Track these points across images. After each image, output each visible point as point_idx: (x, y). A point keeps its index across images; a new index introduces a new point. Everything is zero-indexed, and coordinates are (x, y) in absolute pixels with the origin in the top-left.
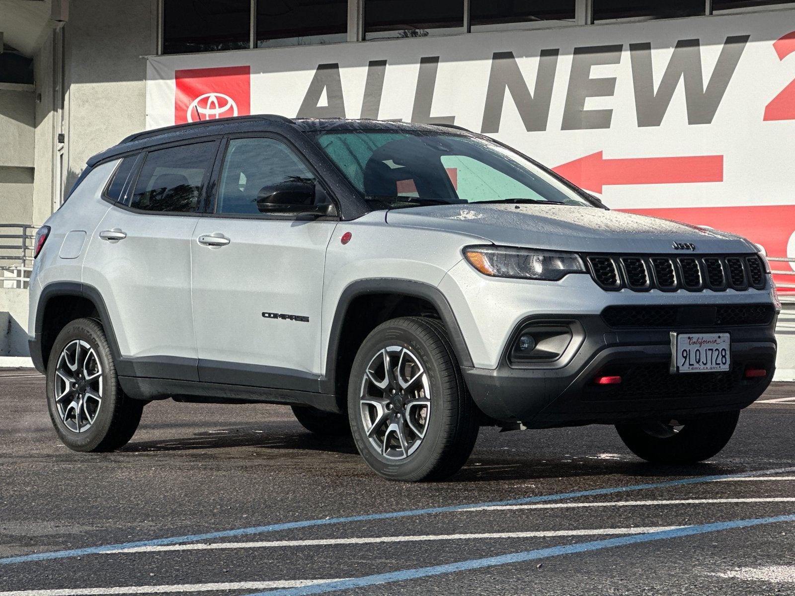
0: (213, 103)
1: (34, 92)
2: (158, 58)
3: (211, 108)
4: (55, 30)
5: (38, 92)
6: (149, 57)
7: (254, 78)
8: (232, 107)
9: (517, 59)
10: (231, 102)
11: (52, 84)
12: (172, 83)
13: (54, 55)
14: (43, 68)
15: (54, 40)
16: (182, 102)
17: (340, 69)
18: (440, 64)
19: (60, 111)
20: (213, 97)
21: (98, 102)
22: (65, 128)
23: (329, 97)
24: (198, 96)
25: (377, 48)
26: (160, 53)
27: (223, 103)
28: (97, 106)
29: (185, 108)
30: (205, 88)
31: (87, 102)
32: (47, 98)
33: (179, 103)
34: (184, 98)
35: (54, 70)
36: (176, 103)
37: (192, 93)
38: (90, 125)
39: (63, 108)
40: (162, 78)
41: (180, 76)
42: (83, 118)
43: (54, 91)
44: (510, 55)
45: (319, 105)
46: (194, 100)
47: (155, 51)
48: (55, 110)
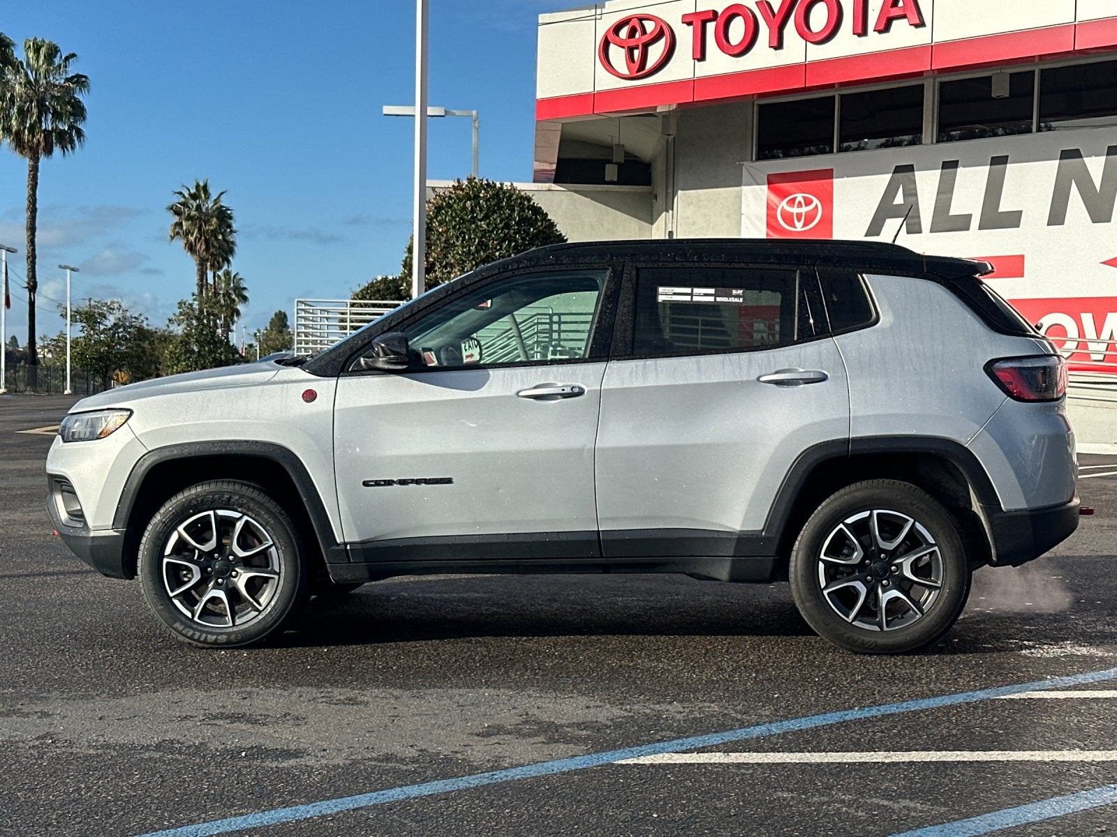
0: (800, 203)
1: (651, 193)
2: (752, 164)
3: (798, 207)
4: (667, 141)
5: (655, 192)
6: (745, 163)
7: (837, 182)
8: (816, 207)
9: (1086, 159)
10: (816, 201)
11: (664, 187)
12: (765, 187)
13: (667, 163)
14: (658, 172)
15: (667, 149)
16: (772, 201)
17: (916, 173)
18: (1008, 166)
19: (671, 212)
20: (800, 197)
21: (701, 204)
22: (674, 225)
23: (905, 195)
24: (786, 197)
25: (951, 150)
26: (754, 159)
27: (808, 202)
28: (700, 207)
29: (774, 207)
30: (795, 190)
31: (692, 203)
32: (661, 199)
33: (770, 202)
34: (774, 199)
35: (667, 175)
36: (768, 204)
37: (782, 194)
38: (694, 223)
39: (673, 210)
40: (758, 184)
41: (772, 181)
42: (688, 218)
43: (667, 193)
44: (1076, 154)
45: (895, 203)
46: (783, 200)
47: (750, 158)
48: (667, 211)
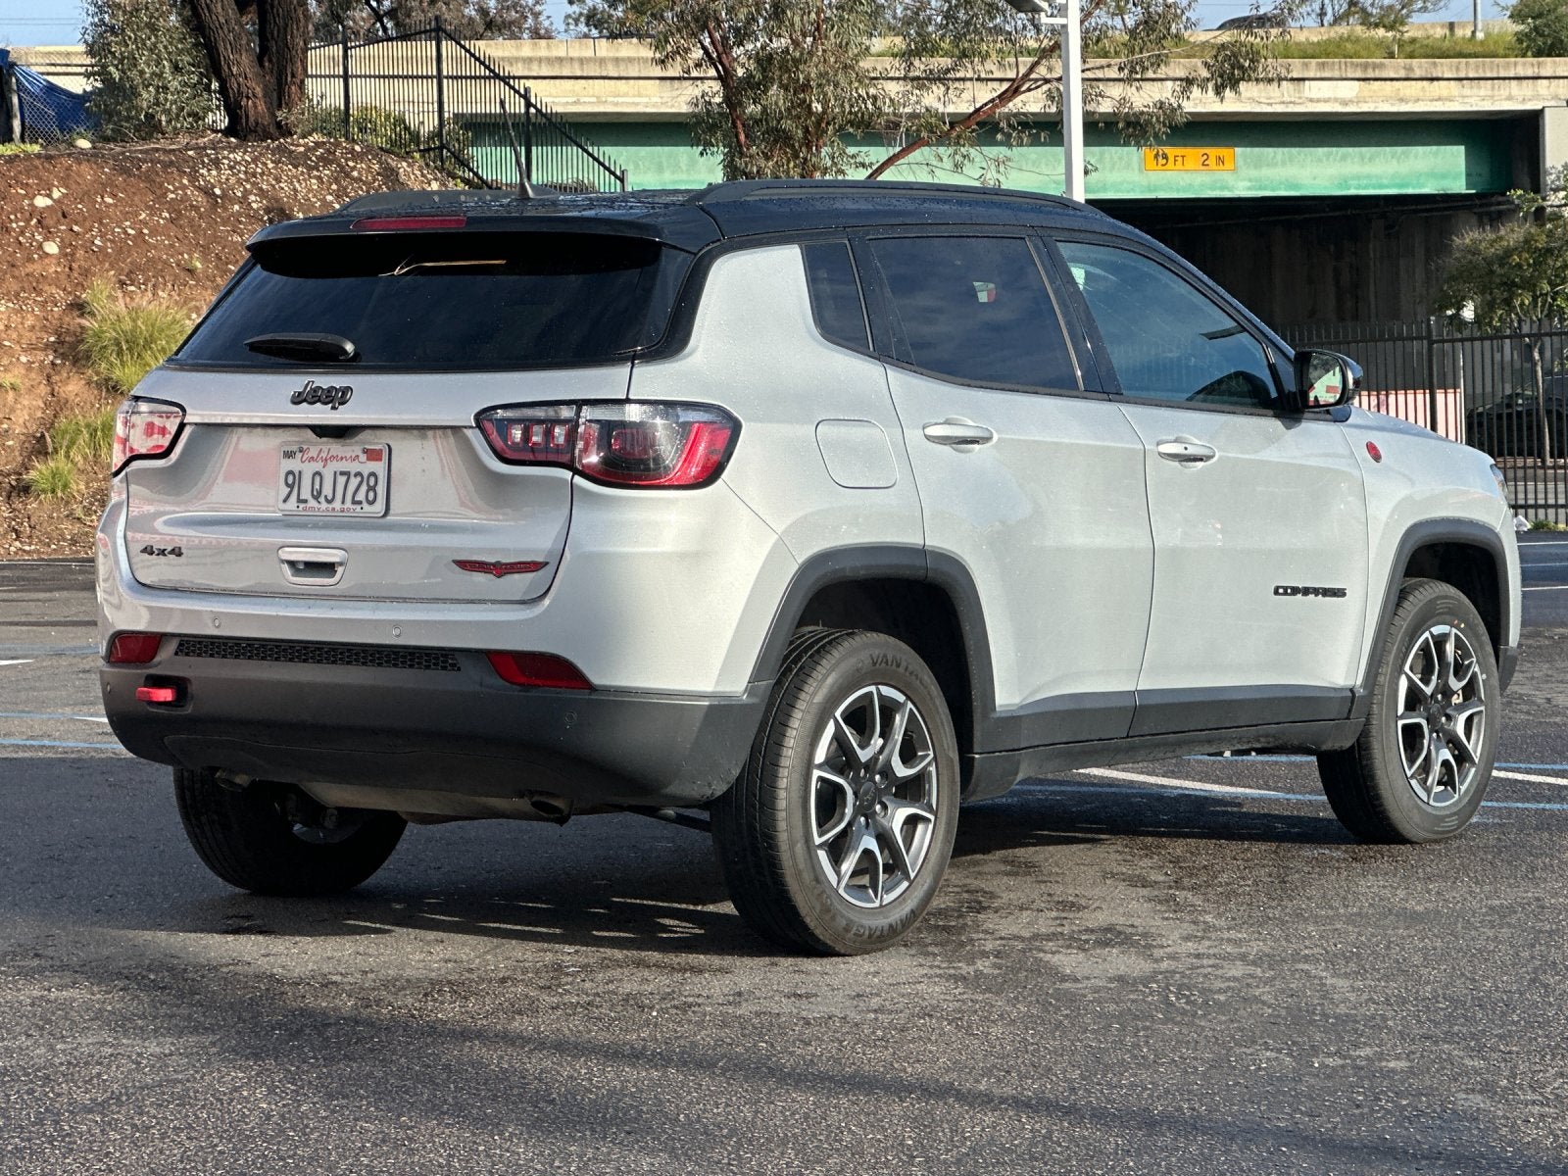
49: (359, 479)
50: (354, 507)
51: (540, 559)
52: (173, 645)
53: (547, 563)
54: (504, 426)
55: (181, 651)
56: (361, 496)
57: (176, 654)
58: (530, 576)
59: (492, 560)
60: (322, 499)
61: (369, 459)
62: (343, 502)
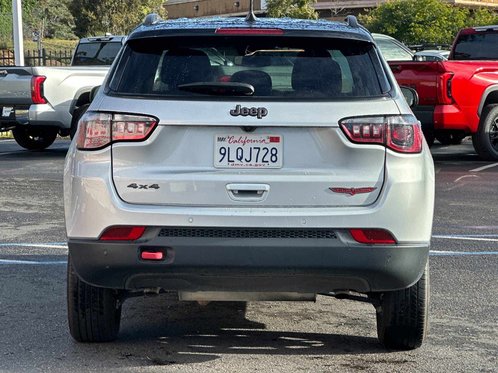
49: (266, 151)
50: (264, 163)
51: (373, 186)
52: (157, 231)
53: (376, 188)
54: (350, 126)
55: (163, 234)
56: (268, 158)
57: (159, 235)
58: (368, 194)
59: (349, 187)
60: (243, 160)
61: (271, 141)
62: (257, 161)
